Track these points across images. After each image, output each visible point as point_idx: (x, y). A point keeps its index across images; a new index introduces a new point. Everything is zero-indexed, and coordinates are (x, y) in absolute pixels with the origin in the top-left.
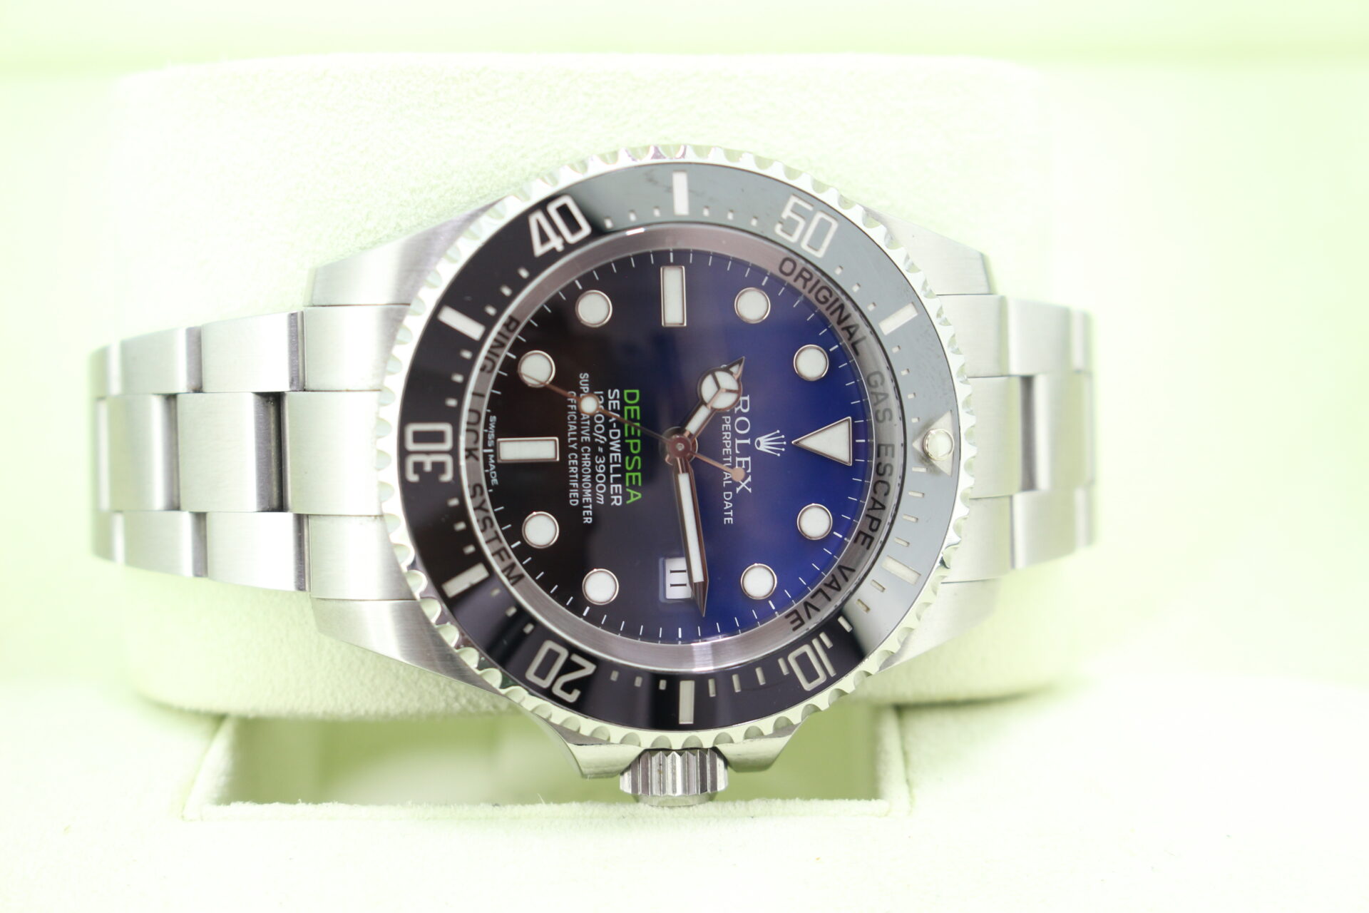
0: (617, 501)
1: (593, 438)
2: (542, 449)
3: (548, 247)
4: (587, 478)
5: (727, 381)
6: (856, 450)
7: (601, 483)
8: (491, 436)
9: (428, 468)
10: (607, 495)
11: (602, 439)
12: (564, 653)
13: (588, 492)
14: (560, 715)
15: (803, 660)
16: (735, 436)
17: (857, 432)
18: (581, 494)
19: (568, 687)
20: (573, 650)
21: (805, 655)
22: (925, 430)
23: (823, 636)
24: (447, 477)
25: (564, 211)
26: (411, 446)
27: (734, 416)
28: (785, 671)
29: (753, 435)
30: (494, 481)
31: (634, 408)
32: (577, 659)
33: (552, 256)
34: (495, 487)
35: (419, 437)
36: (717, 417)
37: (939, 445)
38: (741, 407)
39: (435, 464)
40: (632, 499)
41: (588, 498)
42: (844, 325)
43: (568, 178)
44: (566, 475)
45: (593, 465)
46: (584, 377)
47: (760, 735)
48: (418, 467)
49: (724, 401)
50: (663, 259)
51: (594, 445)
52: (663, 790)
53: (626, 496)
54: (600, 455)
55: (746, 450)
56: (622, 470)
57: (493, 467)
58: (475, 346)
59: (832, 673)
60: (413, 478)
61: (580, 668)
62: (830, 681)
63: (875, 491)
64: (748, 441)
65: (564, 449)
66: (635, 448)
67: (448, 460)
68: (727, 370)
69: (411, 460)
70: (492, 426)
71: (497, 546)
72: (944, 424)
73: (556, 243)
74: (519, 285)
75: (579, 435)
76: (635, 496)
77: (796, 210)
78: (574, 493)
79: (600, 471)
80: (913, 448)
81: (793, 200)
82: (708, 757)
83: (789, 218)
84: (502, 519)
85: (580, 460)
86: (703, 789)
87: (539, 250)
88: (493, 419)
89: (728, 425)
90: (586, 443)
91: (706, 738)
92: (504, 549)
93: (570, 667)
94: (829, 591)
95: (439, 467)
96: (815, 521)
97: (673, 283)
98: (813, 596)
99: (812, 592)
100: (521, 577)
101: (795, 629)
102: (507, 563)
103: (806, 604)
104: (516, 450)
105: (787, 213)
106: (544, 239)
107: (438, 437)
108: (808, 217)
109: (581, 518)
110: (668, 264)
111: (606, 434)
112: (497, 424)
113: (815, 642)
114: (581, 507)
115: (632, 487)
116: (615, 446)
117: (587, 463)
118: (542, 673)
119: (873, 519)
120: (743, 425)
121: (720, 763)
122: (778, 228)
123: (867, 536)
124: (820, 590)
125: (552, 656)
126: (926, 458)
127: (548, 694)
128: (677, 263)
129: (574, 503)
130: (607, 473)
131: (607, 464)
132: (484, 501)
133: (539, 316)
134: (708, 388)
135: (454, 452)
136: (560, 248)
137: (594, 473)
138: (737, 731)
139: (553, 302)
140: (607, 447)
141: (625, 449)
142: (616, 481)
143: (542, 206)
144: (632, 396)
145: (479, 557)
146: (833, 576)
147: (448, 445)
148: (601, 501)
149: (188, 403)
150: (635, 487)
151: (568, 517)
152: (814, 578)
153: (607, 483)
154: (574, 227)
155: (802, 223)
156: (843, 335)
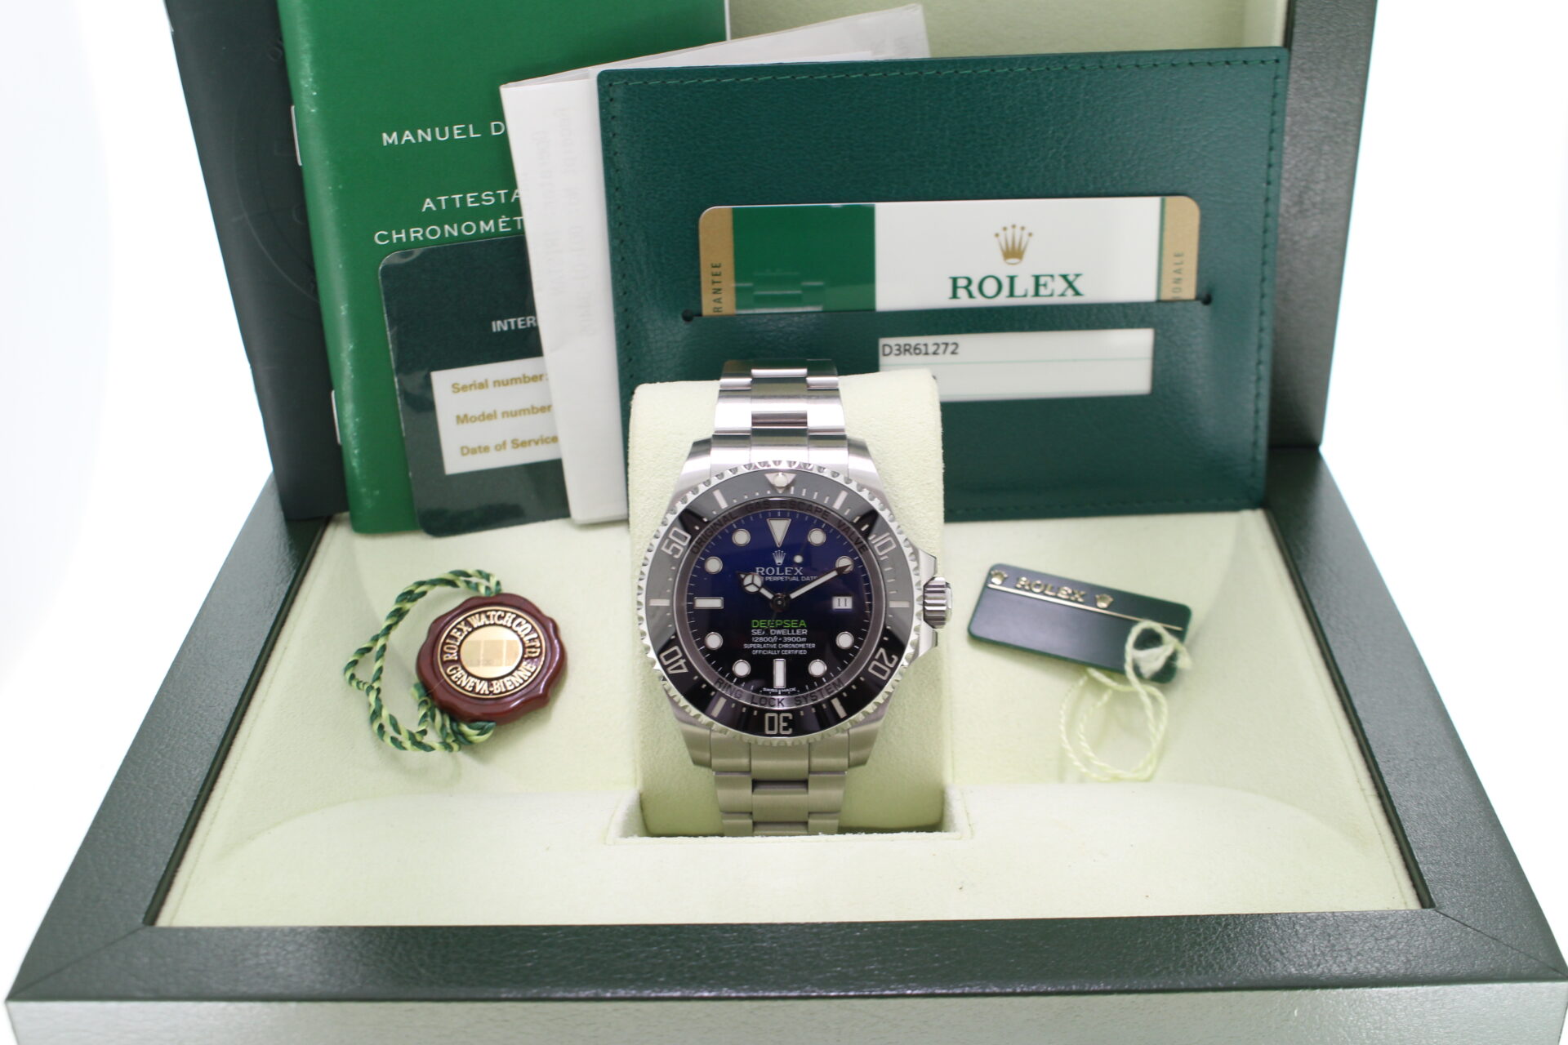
0: (805, 632)
1: (775, 643)
2: (779, 667)
3: (684, 666)
4: (794, 646)
5: (748, 580)
6: (783, 516)
7: (796, 639)
8: (773, 690)
9: (785, 724)
10: (802, 636)
11: (775, 639)
12: (874, 663)
13: (800, 645)
14: (904, 661)
15: (882, 548)
16: (775, 575)
17: (775, 516)
18: (800, 649)
19: (891, 660)
20: (873, 659)
21: (879, 547)
22: (773, 487)
23: (870, 538)
24: (790, 716)
25: (667, 657)
26: (775, 732)
27: (766, 575)
28: (886, 557)
29: (775, 566)
30: (794, 689)
31: (761, 623)
32: (877, 657)
33: (688, 664)
34: (797, 689)
35: (772, 728)
36: (766, 585)
37: (781, 480)
38: (761, 572)
39: (784, 721)
40: (804, 624)
41: (803, 646)
42: (723, 523)
43: (652, 655)
44: (792, 655)
45: (787, 643)
46: (746, 646)
47: (917, 568)
48: (785, 729)
49: (758, 581)
50: (691, 607)
51: (778, 642)
52: (943, 611)
53: (802, 628)
54: (783, 639)
55: (782, 570)
56: (790, 629)
57: (787, 690)
58: (729, 700)
59: (887, 534)
60: (790, 731)
61: (881, 655)
62: (892, 535)
63: (802, 510)
64: (778, 569)
65: (780, 656)
66: (779, 623)
67: (783, 715)
68: (743, 579)
69: (782, 732)
70: (768, 690)
71: (824, 692)
72: (769, 476)
73: (682, 662)
74: (702, 681)
75: (773, 649)
76: (803, 623)
77: (668, 547)
78: (801, 652)
79: (791, 639)
80: (783, 492)
81: (663, 549)
82: (928, 589)
83: (672, 551)
84: (812, 687)
85: (785, 649)
86: (943, 592)
87: (685, 670)
88: (765, 689)
89: (770, 578)
90: (777, 646)
91: (918, 594)
92: (826, 687)
93: (881, 660)
94: (850, 533)
95: (785, 720)
96: (817, 537)
97: (703, 603)
98: (852, 540)
99: (849, 540)
100: (839, 680)
101: (867, 549)
102: (832, 686)
103: (856, 544)
104: (780, 679)
105: (669, 552)
106: (680, 667)
107: (771, 719)
108: (671, 542)
109: (812, 649)
110: (693, 605)
111: (773, 636)
112: (767, 687)
113: (873, 542)
114: (807, 649)
115: (798, 625)
116: (779, 632)
117: (786, 646)
118: (883, 672)
119: (816, 511)
120: (770, 571)
121: (932, 583)
122: (677, 557)
123: (824, 514)
124: (849, 537)
125: (876, 668)
126: (788, 487)
127: (893, 670)
128: (693, 601)
129: (805, 652)
130: (791, 636)
131: (787, 636)
132: (803, 696)
133: (716, 667)
134: (752, 589)
135: (779, 712)
136: (684, 660)
137: (791, 642)
138: (915, 579)
139: (709, 660)
140: (779, 636)
141: (780, 628)
142: (795, 632)
143: (665, 668)
144: (756, 624)
145: (829, 701)
146: (843, 530)
147: (775, 715)
148: (804, 639)
149: (757, 817)
150: (799, 623)
151: (812, 656)
152: (843, 539)
153: (796, 636)
154: (675, 653)
155: (674, 545)
156: (729, 524)
